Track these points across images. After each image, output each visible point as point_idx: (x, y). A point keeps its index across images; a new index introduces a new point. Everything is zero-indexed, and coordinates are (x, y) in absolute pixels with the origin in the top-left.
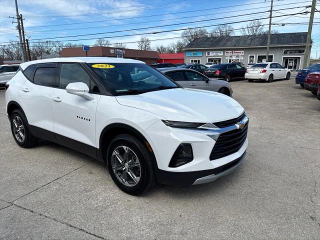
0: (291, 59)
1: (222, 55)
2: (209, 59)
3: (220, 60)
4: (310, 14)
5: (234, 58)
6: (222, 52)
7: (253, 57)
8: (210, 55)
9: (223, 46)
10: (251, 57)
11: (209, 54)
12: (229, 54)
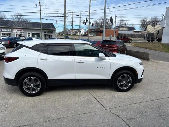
0: (48, 35)
1: (11, 31)
2: (2, 33)
3: (10, 34)
4: (64, 17)
5: (19, 33)
6: (11, 30)
7: (30, 33)
8: (3, 31)
9: (11, 26)
10: (28, 33)
11: (1, 30)
12: (15, 31)
